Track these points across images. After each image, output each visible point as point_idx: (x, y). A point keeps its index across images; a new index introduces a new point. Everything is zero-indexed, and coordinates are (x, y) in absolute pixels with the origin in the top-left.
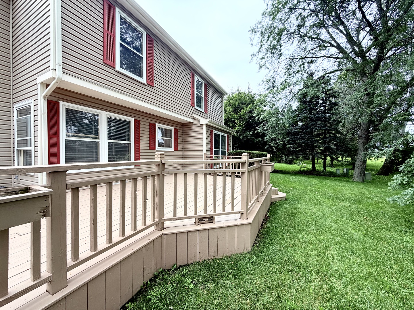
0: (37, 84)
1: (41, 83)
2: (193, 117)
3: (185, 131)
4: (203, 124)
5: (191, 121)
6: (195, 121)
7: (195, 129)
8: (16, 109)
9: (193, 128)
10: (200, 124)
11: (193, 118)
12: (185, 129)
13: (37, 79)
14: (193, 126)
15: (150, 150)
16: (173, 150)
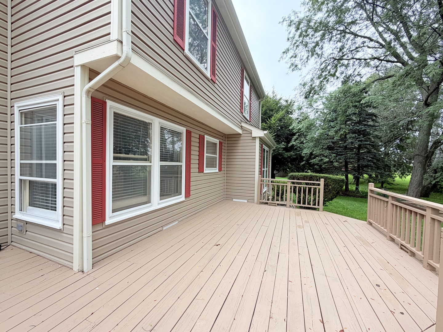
0: (72, 67)
1: (81, 66)
2: (242, 126)
3: (229, 145)
4: (255, 137)
5: (240, 131)
6: (245, 132)
7: (243, 143)
8: (19, 110)
9: (241, 141)
10: (253, 136)
11: (242, 129)
12: (229, 142)
13: (72, 57)
14: (242, 138)
15: (199, 172)
16: (218, 171)
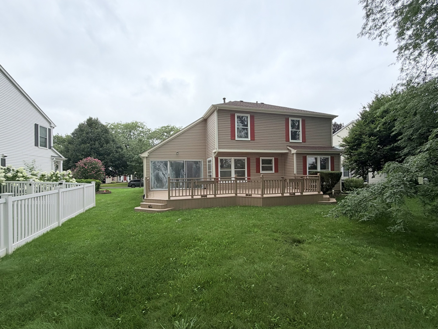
1: (213, 153)
2: (288, 148)
5: (286, 151)
6: (289, 151)
7: (290, 157)
8: (208, 161)
10: (292, 153)
12: (284, 157)
14: (289, 154)
15: (257, 173)
16: (274, 172)
